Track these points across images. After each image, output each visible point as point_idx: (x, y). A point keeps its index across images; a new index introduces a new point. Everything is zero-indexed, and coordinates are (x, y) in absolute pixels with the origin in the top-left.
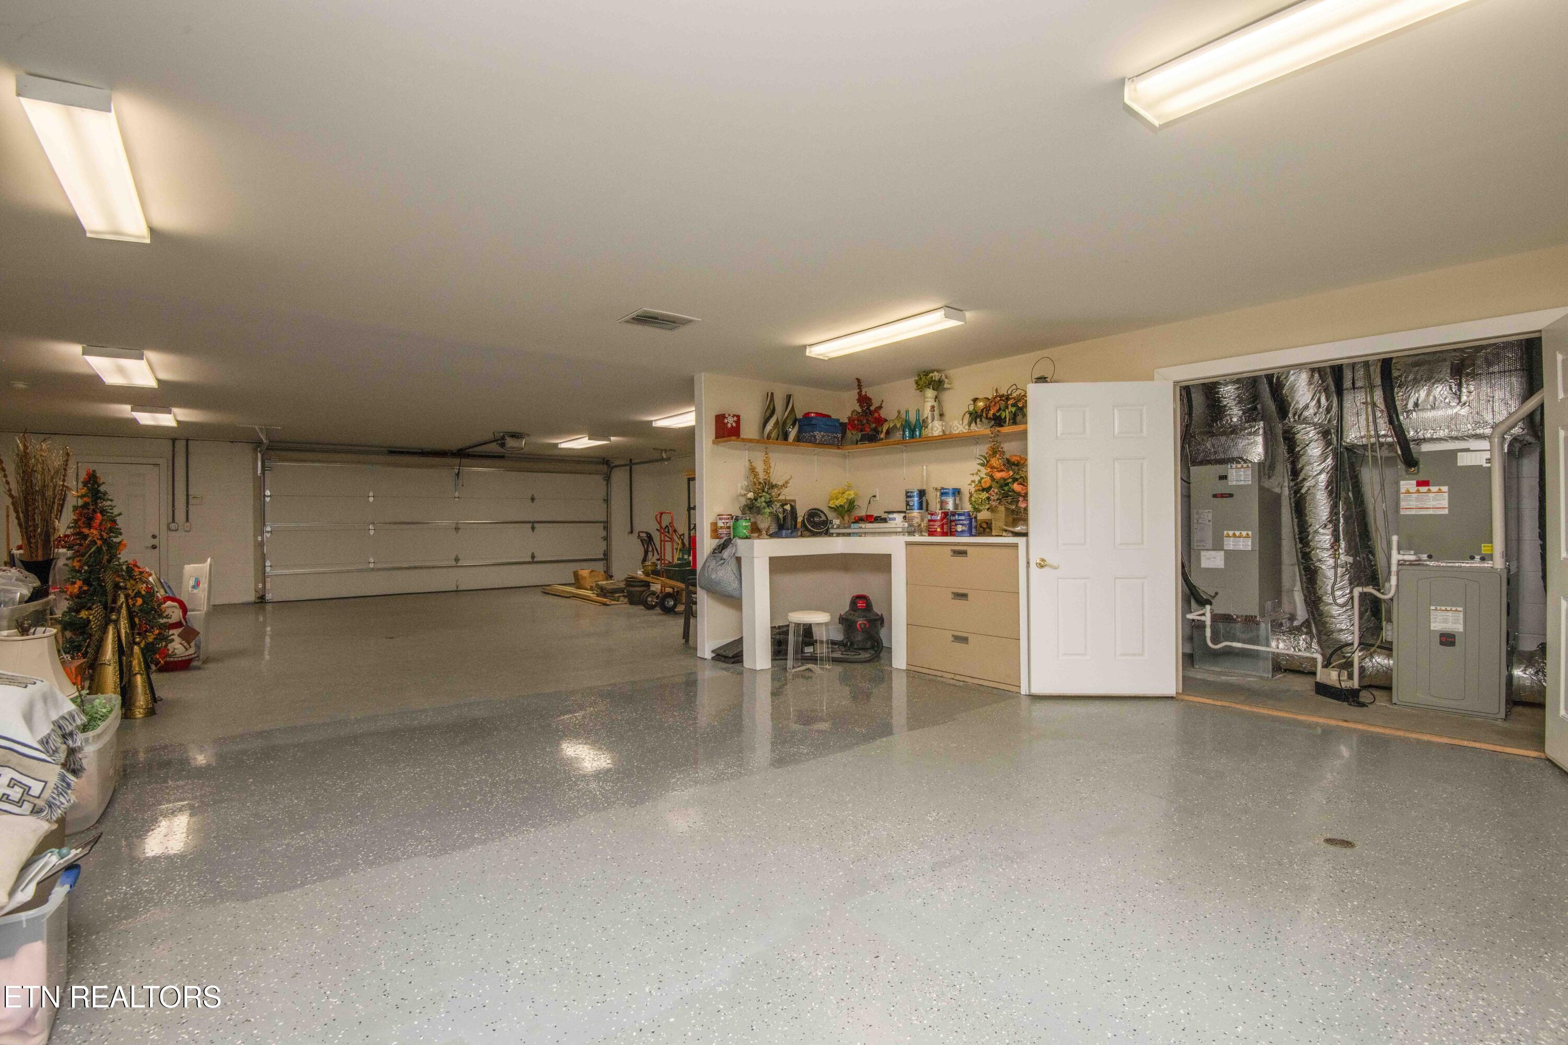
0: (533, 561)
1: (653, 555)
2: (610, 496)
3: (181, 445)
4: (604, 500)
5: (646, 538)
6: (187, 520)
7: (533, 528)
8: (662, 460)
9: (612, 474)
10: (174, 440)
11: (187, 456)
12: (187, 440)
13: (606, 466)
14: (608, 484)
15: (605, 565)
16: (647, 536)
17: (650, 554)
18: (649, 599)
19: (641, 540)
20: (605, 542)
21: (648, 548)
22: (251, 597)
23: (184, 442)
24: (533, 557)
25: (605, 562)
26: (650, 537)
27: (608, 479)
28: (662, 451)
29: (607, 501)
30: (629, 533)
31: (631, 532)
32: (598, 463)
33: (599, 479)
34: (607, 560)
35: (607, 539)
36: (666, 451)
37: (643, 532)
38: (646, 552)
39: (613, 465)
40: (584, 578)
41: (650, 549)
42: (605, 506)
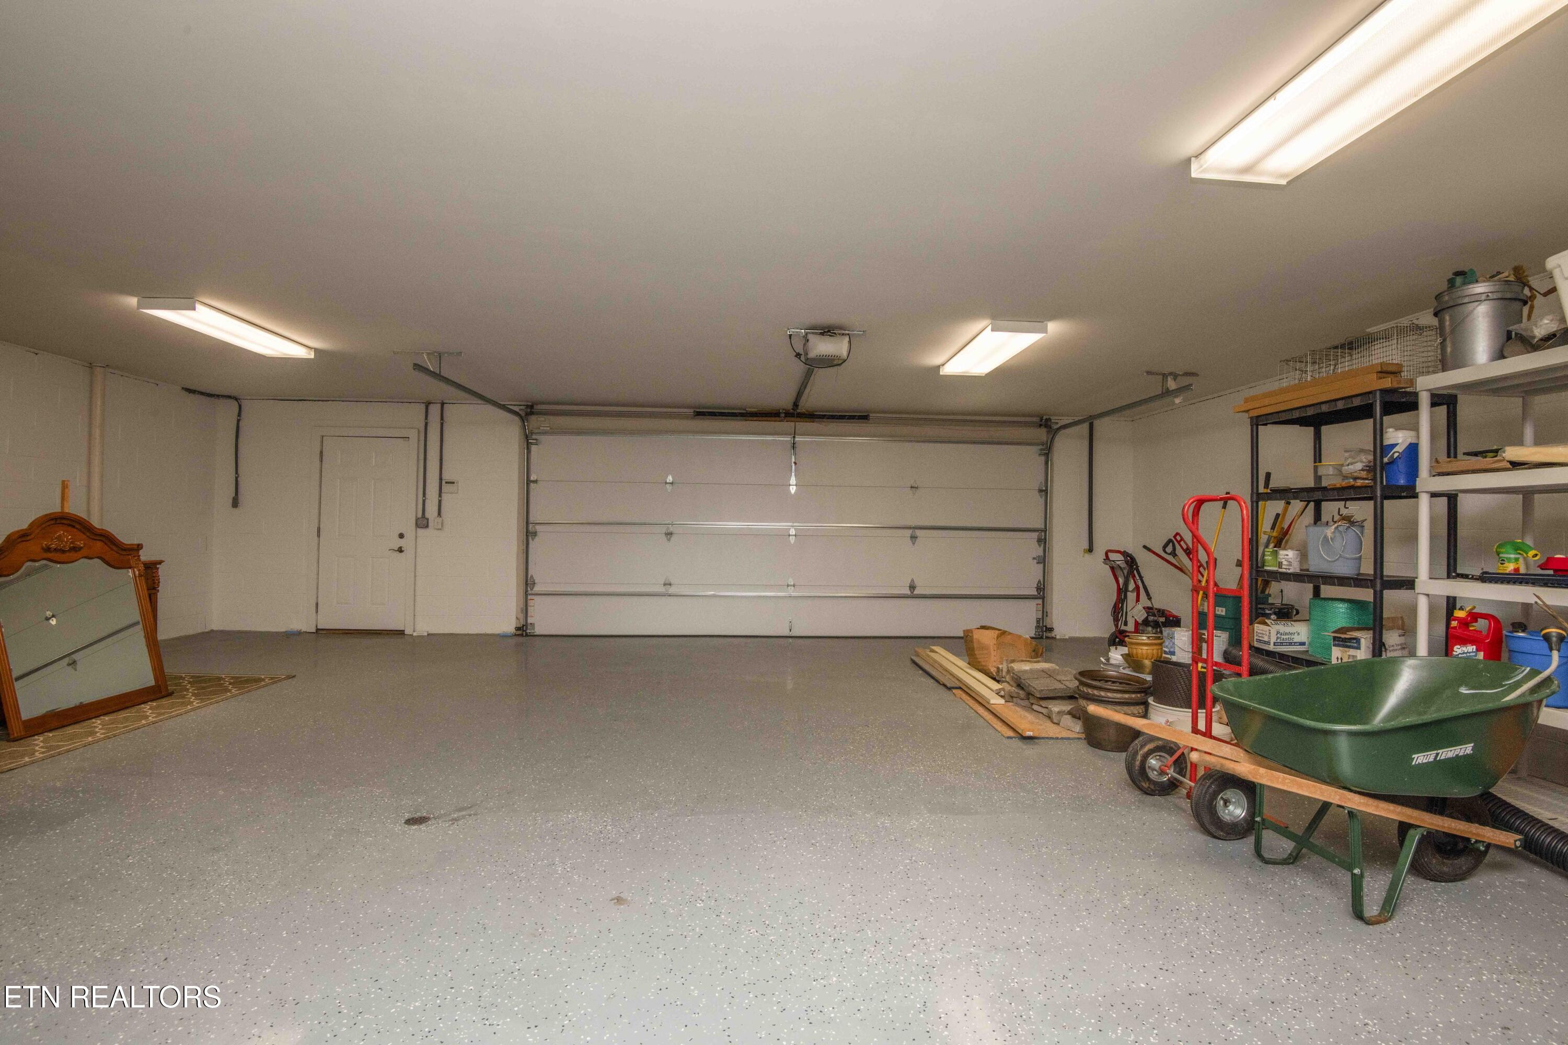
0: (913, 593)
1: (1138, 600)
2: (1052, 481)
3: (435, 410)
4: (1040, 491)
5: (1123, 565)
6: (439, 514)
7: (914, 538)
8: (1167, 393)
9: (1056, 439)
10: (428, 404)
11: (442, 425)
12: (443, 404)
13: (1043, 431)
14: (1047, 463)
15: (1040, 607)
16: (1127, 562)
17: (1131, 596)
18: (1153, 762)
19: (1112, 568)
20: (1041, 566)
21: (1126, 583)
22: (508, 625)
23: (439, 405)
24: (912, 587)
25: (1040, 601)
26: (1131, 561)
27: (1047, 452)
28: (1165, 376)
29: (1044, 492)
30: (1085, 551)
31: (1090, 550)
32: (1026, 424)
33: (1031, 455)
34: (1043, 598)
35: (1043, 560)
36: (1175, 376)
37: (1119, 552)
38: (1122, 593)
39: (1056, 427)
40: (984, 648)
41: (1132, 586)
42: (1042, 501)
